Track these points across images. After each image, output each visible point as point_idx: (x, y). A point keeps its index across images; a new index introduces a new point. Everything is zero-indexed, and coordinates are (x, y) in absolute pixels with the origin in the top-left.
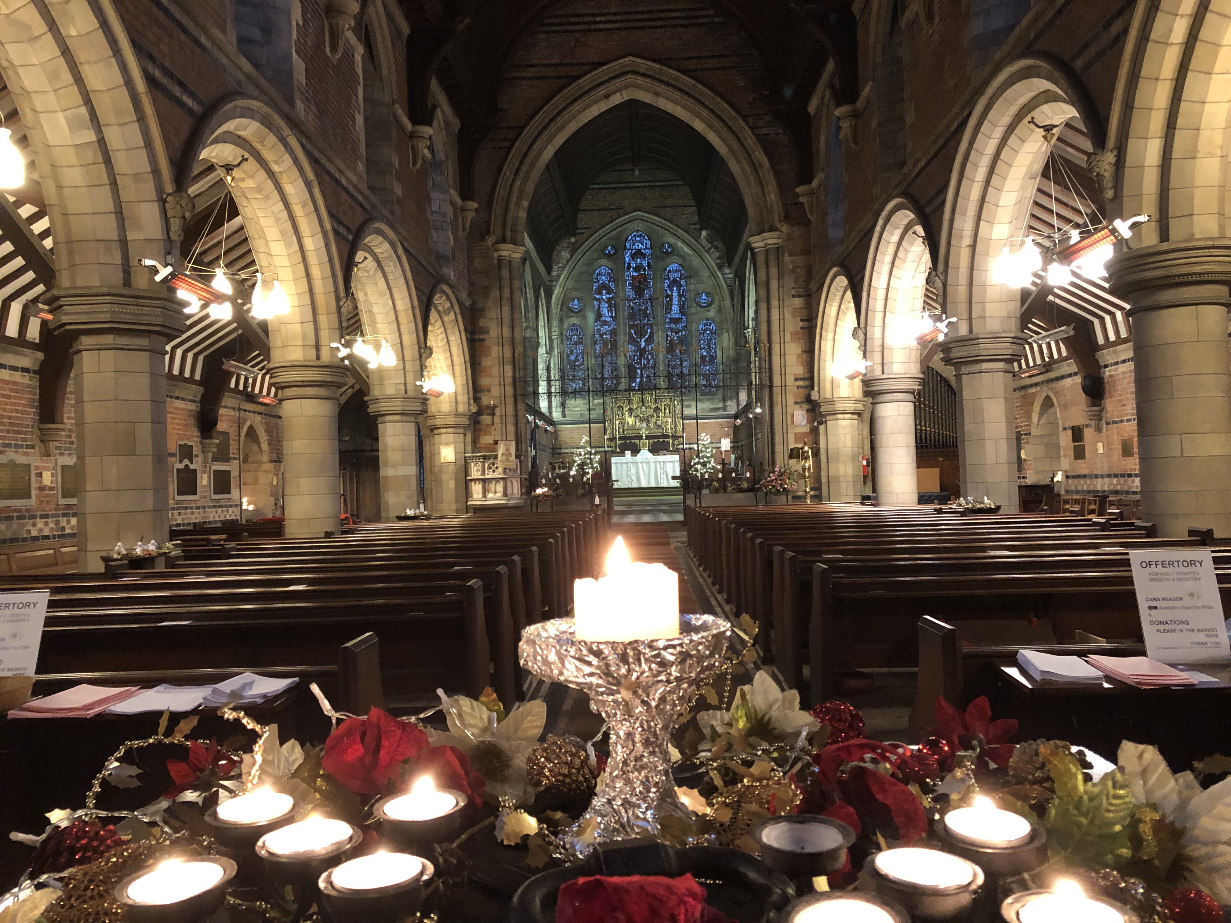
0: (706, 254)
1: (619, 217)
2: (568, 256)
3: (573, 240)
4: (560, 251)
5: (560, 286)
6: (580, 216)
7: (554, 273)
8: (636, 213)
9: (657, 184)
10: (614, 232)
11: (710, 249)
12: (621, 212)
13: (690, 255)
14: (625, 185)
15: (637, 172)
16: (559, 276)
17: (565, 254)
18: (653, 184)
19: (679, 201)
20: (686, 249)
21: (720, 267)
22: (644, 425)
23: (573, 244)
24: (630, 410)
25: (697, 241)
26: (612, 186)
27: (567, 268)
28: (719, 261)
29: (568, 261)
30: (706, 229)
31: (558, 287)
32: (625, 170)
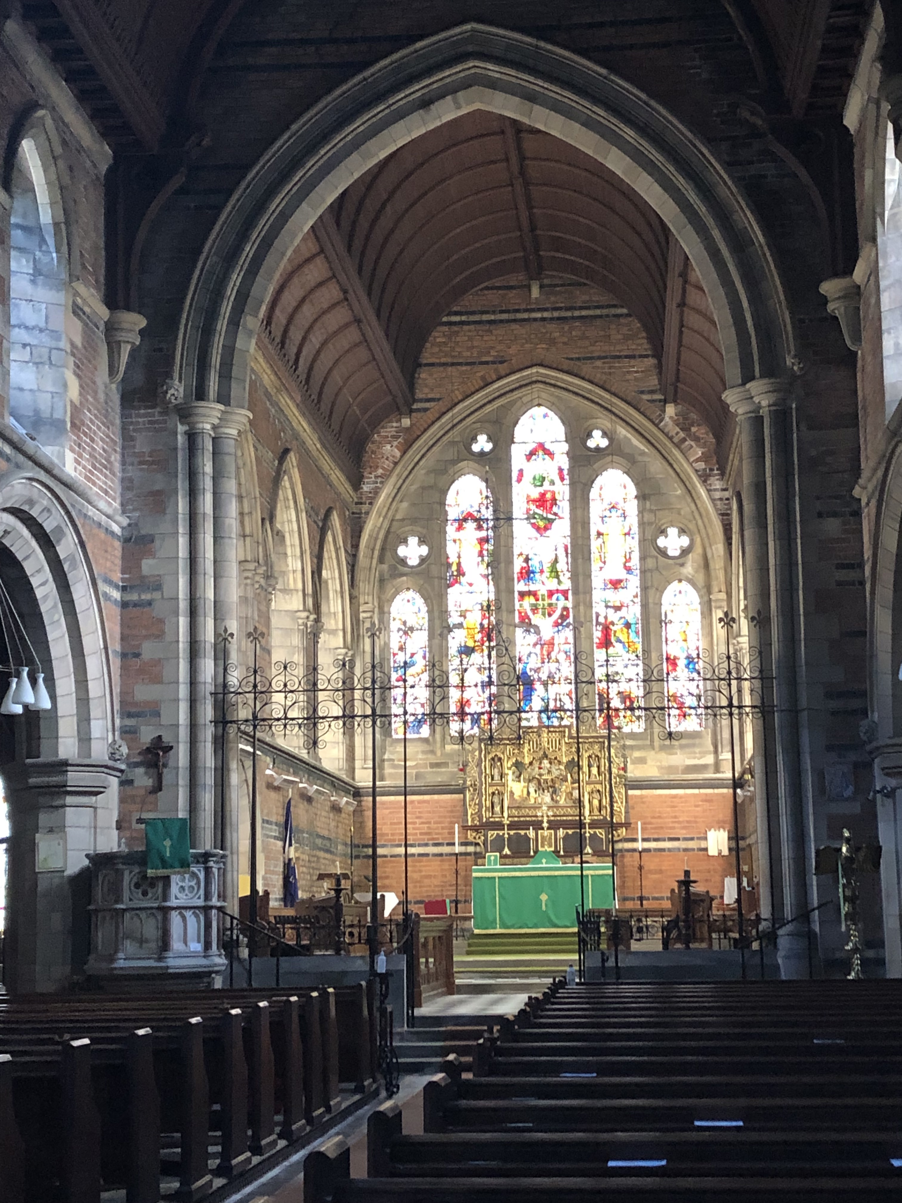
0: (676, 452)
1: (500, 378)
2: (398, 454)
3: (406, 422)
4: (380, 445)
5: (379, 514)
6: (423, 375)
7: (366, 488)
8: (534, 370)
9: (577, 313)
10: (489, 408)
11: (684, 440)
12: (503, 369)
13: (643, 453)
14: (512, 316)
15: (535, 292)
16: (376, 492)
17: (391, 450)
18: (569, 314)
19: (618, 347)
20: (636, 442)
21: (705, 478)
22: (547, 798)
23: (407, 430)
24: (518, 765)
25: (657, 425)
26: (485, 317)
27: (393, 480)
28: (701, 465)
29: (396, 464)
30: (675, 401)
31: (374, 514)
32: (511, 288)
